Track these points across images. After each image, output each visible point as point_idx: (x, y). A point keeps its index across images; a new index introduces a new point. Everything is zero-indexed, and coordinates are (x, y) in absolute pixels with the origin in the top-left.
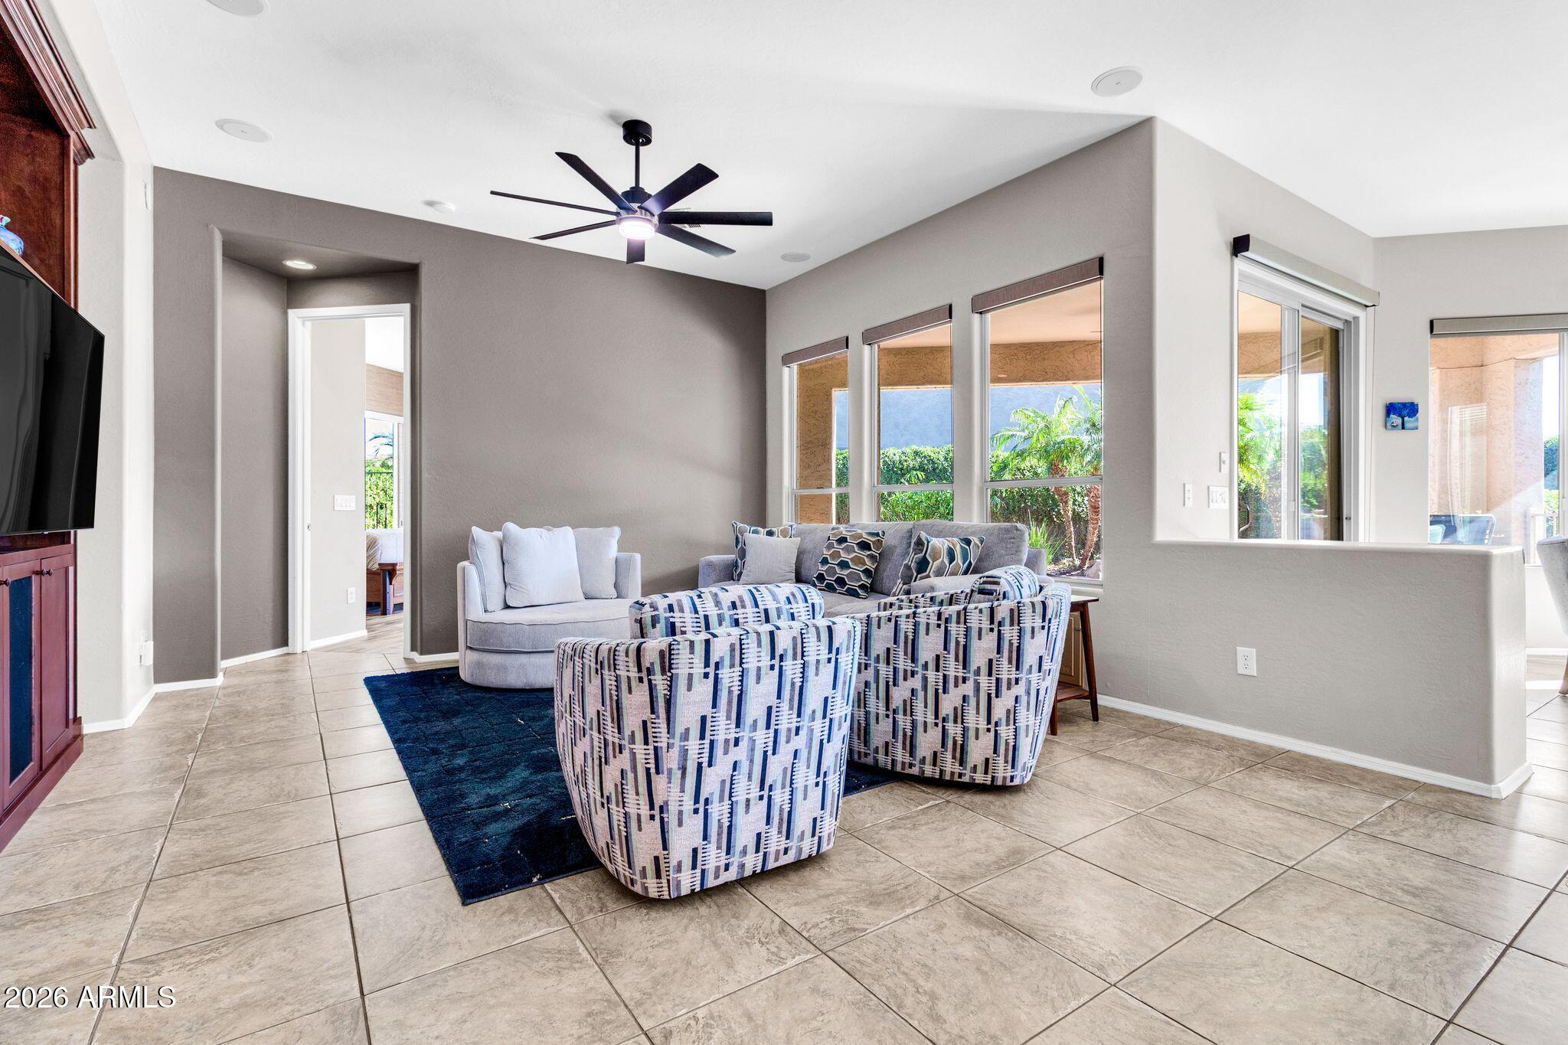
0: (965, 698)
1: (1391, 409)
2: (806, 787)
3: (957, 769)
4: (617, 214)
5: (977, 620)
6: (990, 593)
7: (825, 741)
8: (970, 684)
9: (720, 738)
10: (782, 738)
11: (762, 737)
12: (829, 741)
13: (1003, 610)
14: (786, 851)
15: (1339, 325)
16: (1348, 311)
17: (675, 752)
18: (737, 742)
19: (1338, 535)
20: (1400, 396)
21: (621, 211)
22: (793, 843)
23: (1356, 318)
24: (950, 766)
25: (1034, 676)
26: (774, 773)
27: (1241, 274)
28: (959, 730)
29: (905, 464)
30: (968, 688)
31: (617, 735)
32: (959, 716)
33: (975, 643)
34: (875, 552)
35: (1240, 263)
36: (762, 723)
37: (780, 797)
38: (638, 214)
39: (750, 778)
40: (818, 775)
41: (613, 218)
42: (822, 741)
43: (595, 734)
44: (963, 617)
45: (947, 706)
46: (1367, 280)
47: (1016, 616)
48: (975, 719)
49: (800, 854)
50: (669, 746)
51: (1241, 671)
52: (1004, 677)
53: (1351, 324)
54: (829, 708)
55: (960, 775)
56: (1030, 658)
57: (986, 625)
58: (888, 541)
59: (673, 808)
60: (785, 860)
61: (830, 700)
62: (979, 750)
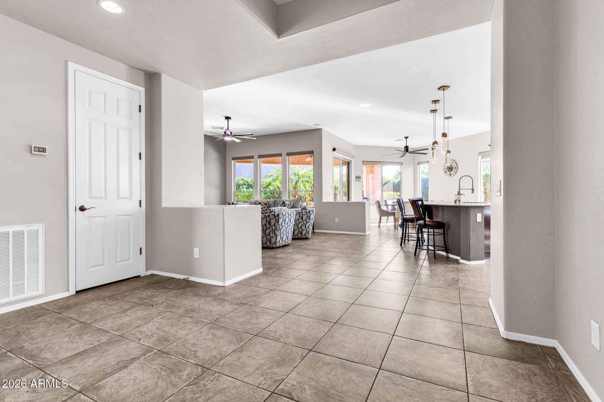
0: (302, 225)
1: (357, 177)
2: (289, 234)
3: (301, 236)
5: (304, 213)
6: (305, 209)
8: (303, 222)
9: (283, 225)
11: (287, 225)
13: (307, 211)
14: (287, 242)
15: (349, 161)
16: (350, 159)
17: (278, 227)
19: (349, 200)
20: (358, 175)
23: (351, 160)
24: (300, 235)
25: (312, 221)
27: (334, 154)
28: (301, 230)
29: (239, 183)
30: (302, 223)
32: (301, 227)
33: (304, 216)
34: (268, 205)
35: (334, 152)
39: (285, 231)
44: (302, 212)
45: (299, 227)
46: (353, 154)
47: (309, 212)
48: (303, 228)
50: (278, 226)
51: (336, 222)
52: (308, 221)
53: (351, 161)
55: (301, 237)
56: (311, 218)
57: (305, 213)
58: (270, 203)
59: (278, 234)
60: (287, 244)
62: (304, 233)
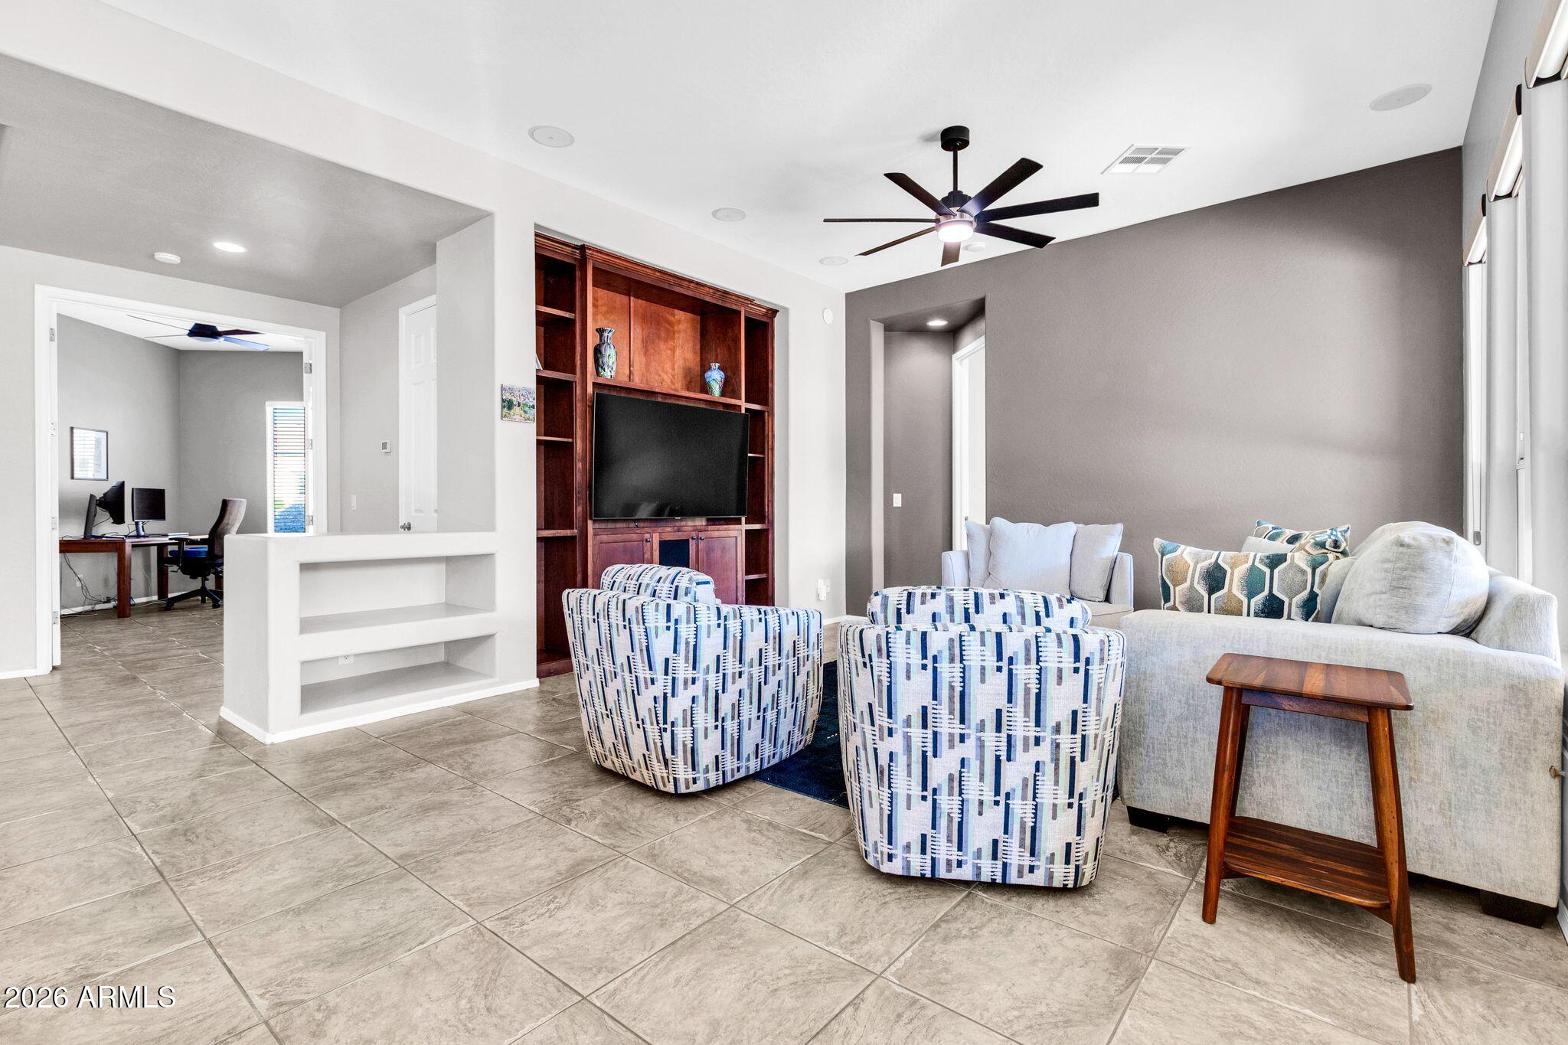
2: (750, 719)
4: (937, 221)
7: (763, 684)
10: (729, 679)
12: (765, 684)
14: (739, 769)
18: (694, 681)
21: (942, 218)
22: (743, 764)
26: (725, 708)
31: (612, 665)
36: (713, 668)
37: (731, 726)
38: (958, 218)
39: (706, 711)
40: (759, 711)
41: (933, 225)
42: (760, 683)
43: (596, 666)
49: (748, 771)
54: (763, 657)
60: (737, 776)
61: (764, 651)
